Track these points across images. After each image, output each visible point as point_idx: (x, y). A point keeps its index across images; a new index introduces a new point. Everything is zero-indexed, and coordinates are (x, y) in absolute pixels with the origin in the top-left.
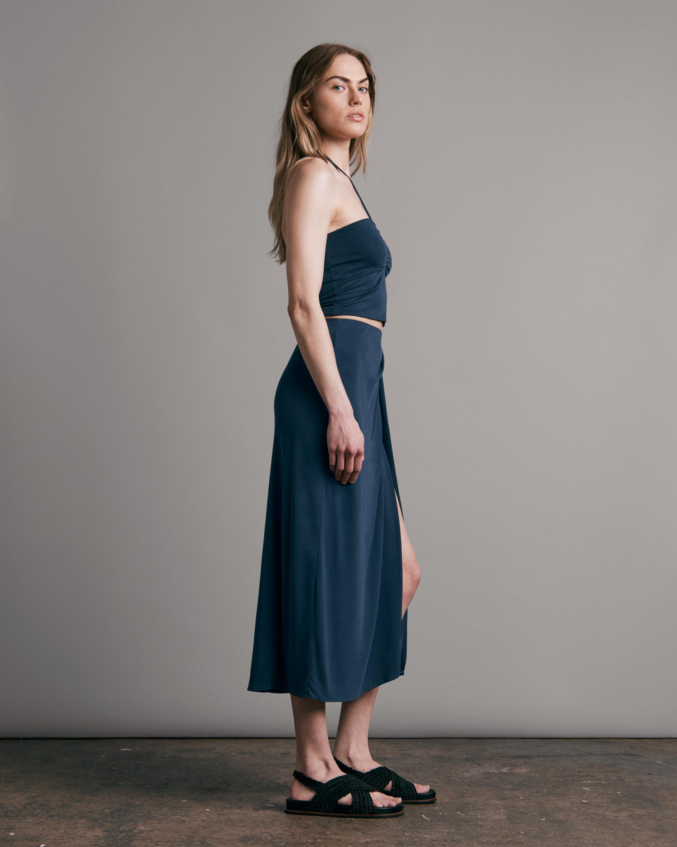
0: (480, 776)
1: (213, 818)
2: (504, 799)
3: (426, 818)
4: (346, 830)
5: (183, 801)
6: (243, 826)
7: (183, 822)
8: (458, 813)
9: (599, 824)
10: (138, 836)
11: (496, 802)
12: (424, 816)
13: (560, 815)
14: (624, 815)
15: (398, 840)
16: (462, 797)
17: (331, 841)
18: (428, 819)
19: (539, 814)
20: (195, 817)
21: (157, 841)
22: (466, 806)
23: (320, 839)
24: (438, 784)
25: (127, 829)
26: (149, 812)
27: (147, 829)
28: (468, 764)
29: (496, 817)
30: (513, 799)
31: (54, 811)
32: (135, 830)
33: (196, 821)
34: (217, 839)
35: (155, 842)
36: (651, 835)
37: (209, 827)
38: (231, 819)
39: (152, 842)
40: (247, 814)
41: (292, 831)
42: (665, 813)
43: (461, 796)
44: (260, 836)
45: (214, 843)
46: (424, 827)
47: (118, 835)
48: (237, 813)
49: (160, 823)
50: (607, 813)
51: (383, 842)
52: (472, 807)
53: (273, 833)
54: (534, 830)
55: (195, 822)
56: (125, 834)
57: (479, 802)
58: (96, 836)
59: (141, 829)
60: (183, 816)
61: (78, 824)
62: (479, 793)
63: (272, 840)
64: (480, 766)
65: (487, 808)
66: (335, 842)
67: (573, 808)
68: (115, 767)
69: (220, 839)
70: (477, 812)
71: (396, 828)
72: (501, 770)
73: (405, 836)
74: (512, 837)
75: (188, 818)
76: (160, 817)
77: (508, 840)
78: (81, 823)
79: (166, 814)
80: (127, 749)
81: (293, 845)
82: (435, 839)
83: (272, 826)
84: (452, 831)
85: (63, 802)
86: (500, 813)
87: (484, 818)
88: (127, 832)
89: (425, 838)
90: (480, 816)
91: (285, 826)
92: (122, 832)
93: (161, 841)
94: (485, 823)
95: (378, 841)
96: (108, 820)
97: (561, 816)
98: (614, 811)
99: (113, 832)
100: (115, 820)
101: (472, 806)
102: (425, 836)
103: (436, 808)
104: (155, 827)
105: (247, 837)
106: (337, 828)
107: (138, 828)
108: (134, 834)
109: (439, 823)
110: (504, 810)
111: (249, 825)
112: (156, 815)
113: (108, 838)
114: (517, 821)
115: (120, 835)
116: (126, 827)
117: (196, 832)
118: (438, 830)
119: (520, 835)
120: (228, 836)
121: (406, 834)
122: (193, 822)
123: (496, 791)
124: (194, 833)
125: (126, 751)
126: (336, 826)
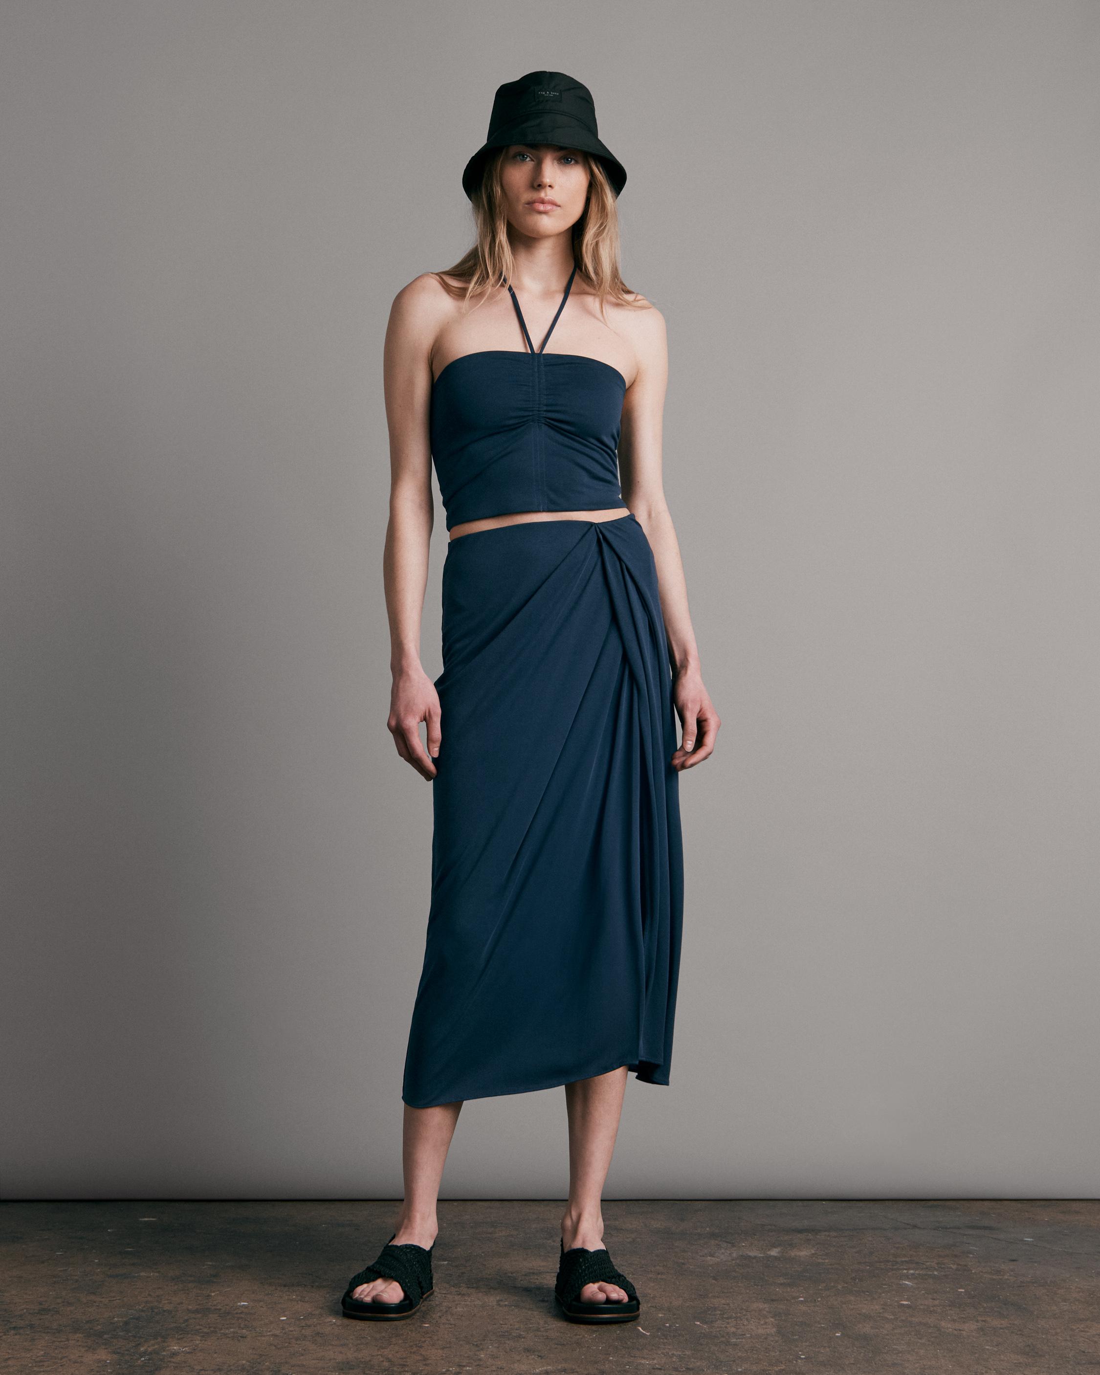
0: (734, 1262)
1: (291, 1331)
2: (772, 1300)
3: (644, 1332)
4: (512, 1351)
5: (242, 1303)
6: (342, 1345)
7: (243, 1337)
8: (696, 1323)
9: (929, 1341)
10: (168, 1361)
11: (761, 1306)
12: (640, 1329)
13: (865, 1327)
14: (970, 1327)
15: (597, 1369)
16: (703, 1297)
17: (486, 1370)
18: (647, 1333)
19: (830, 1326)
20: (263, 1331)
21: (201, 1370)
22: (710, 1312)
23: (469, 1367)
24: (664, 1277)
25: (150, 1349)
26: (187, 1321)
27: (184, 1350)
28: (713, 1242)
29: (760, 1331)
30: (787, 1300)
31: (22, 1320)
32: (164, 1351)
33: (264, 1336)
34: (299, 1366)
35: (198, 1371)
36: (1015, 1360)
37: (285, 1347)
38: (323, 1334)
39: (192, 1371)
41: (423, 1353)
42: (1039, 1324)
43: (701, 1295)
44: (370, 1361)
46: (641, 1348)
47: (136, 1359)
48: (332, 1323)
49: (205, 1341)
50: (943, 1324)
52: (720, 1314)
53: (390, 1356)
54: (822, 1353)
55: (263, 1338)
56: (147, 1357)
57: (731, 1305)
58: (99, 1361)
59: (174, 1349)
60: (243, 1329)
61: (70, 1342)
62: (732, 1290)
63: (390, 1367)
64: (733, 1245)
65: (744, 1315)
66: (494, 1371)
67: (886, 1315)
68: (130, 1248)
69: (303, 1366)
70: (728, 1323)
71: (594, 1348)
72: (768, 1253)
73: (610, 1361)
74: (785, 1363)
75: (251, 1331)
77: (779, 1368)
78: (74, 1340)
79: (214, 1325)
80: (149, 1217)
82: (659, 1367)
83: (391, 1344)
84: (687, 1353)
85: (41, 1304)
86: (766, 1323)
87: (739, 1332)
88: (151, 1353)
89: (643, 1364)
90: (733, 1329)
91: (411, 1344)
92: (143, 1354)
93: (207, 1371)
94: (741, 1340)
96: (119, 1334)
97: (866, 1328)
98: (954, 1321)
99: (127, 1354)
100: (130, 1334)
101: (719, 1312)
102: (643, 1362)
103: (660, 1315)
104: (197, 1346)
105: (348, 1363)
106: (498, 1348)
107: (169, 1348)
108: (161, 1357)
109: (665, 1341)
110: (772, 1319)
111: (352, 1344)
112: (198, 1327)
113: (120, 1365)
114: (795, 1337)
115: (139, 1359)
116: (148, 1347)
117: (264, 1355)
118: (664, 1351)
119: (800, 1361)
120: (317, 1361)
121: (611, 1358)
122: (259, 1338)
123: (759, 1287)
124: (261, 1355)
125: (147, 1221)
126: (496, 1345)
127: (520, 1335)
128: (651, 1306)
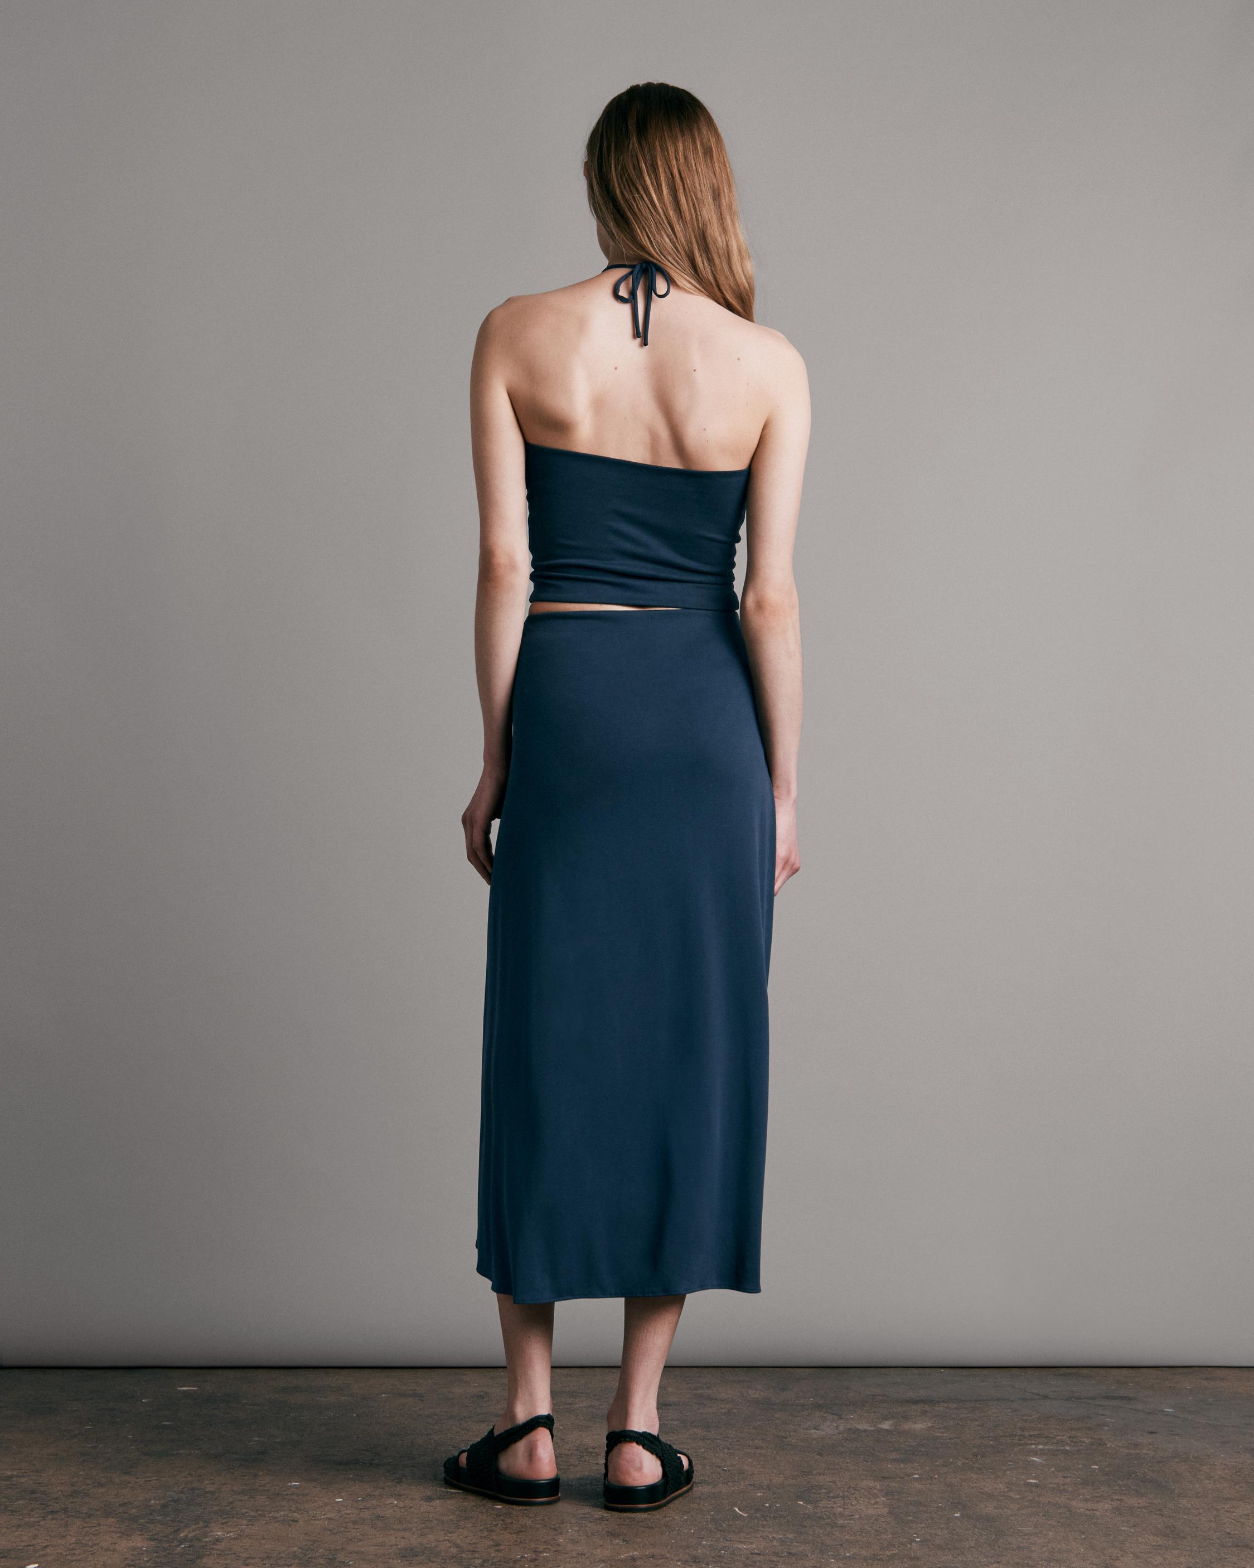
0: (841, 1435)
1: (349, 1514)
2: (884, 1478)
3: (741, 1513)
4: (594, 1535)
5: (293, 1483)
6: (405, 1530)
7: (295, 1521)
8: (799, 1503)
9: (1058, 1522)
10: (211, 1549)
11: (871, 1484)
12: (737, 1509)
13: (987, 1506)
14: (1104, 1506)
15: (689, 1554)
16: (807, 1474)
17: (566, 1556)
18: (744, 1515)
19: (949, 1506)
20: (316, 1514)
21: (248, 1558)
22: (814, 1491)
23: (547, 1553)
24: (763, 1452)
25: (190, 1535)
26: (231, 1503)
27: (228, 1535)
28: (818, 1414)
29: (870, 1511)
30: (900, 1477)
31: (57, 1503)
32: (206, 1537)
33: (318, 1520)
34: (356, 1553)
35: (244, 1559)
36: (1154, 1542)
37: (342, 1532)
38: (383, 1517)
39: (238, 1559)
40: (411, 1507)
41: (495, 1537)
42: (1180, 1504)
43: (805, 1472)
44: (436, 1546)
45: (352, 1561)
46: (736, 1530)
47: (175, 1546)
48: (394, 1505)
49: (252, 1525)
50: (1074, 1503)
51: (663, 1557)
52: (826, 1493)
53: (458, 1541)
54: (940, 1535)
55: (316, 1523)
56: (187, 1544)
57: (838, 1482)
58: (134, 1549)
59: (217, 1535)
60: (294, 1512)
61: (101, 1527)
62: (837, 1467)
63: (458, 1554)
64: (840, 1417)
65: (852, 1494)
66: (574, 1557)
67: (1011, 1494)
68: (168, 1421)
69: (362, 1553)
70: (835, 1503)
71: (685, 1531)
72: (880, 1426)
73: (704, 1546)
74: (899, 1547)
75: (303, 1514)
76: (253, 1514)
77: (892, 1552)
78: (106, 1525)
79: (262, 1509)
80: (189, 1387)
81: (497, 1564)
82: (758, 1552)
83: (459, 1528)
84: (789, 1537)
85: (73, 1485)
86: (876, 1503)
87: (847, 1512)
88: (191, 1540)
89: (740, 1549)
90: (840, 1509)
91: (481, 1528)
92: (182, 1541)
93: (255, 1558)
94: (849, 1522)
95: (653, 1556)
96: (156, 1518)
97: (989, 1508)
98: (1086, 1500)
99: (165, 1541)
100: (168, 1518)
101: (825, 1491)
102: (740, 1546)
103: (759, 1494)
104: (242, 1531)
105: (412, 1549)
106: (578, 1531)
107: (212, 1534)
108: (204, 1544)
109: (765, 1523)
110: (884, 1499)
111: (416, 1528)
112: (245, 1510)
113: (157, 1553)
114: (909, 1518)
115: (179, 1546)
116: (189, 1532)
117: (317, 1541)
118: (764, 1534)
119: (914, 1544)
120: (377, 1547)
121: (705, 1542)
122: (312, 1522)
123: (869, 1463)
124: (314, 1541)
125: (187, 1390)
126: (577, 1528)
127: (603, 1517)
128: (748, 1484)
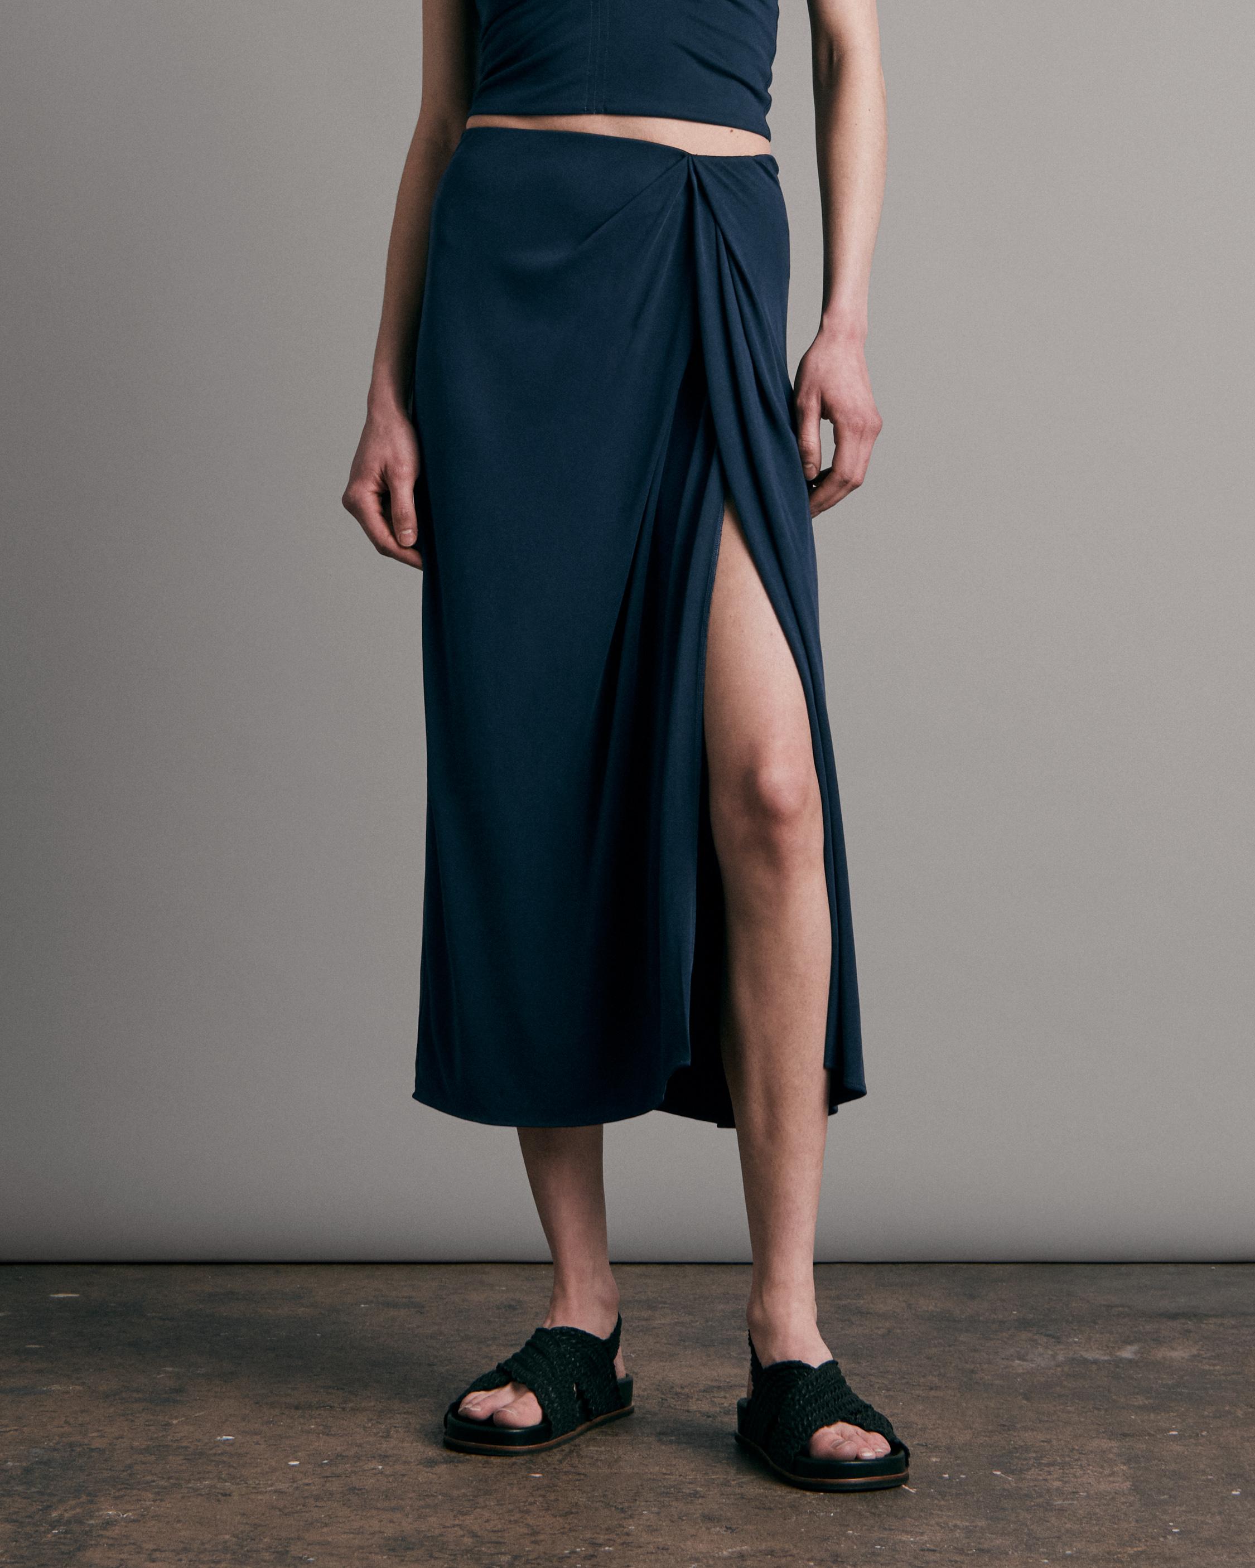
0: (1059, 1369)
1: (308, 1485)
2: (1124, 1435)
5: (224, 1437)
6: (393, 1509)
7: (226, 1495)
8: (995, 1473)
10: (98, 1536)
11: (1105, 1444)
15: (827, 1550)
16: (1006, 1428)
17: (640, 1551)
18: (911, 1490)
19: (1223, 1479)
20: (259, 1484)
21: (155, 1550)
22: (1018, 1455)
23: (610, 1547)
24: (942, 1394)
25: (67, 1515)
26: (130, 1466)
27: (125, 1516)
28: (1024, 1335)
29: (1102, 1487)
30: (1149, 1434)
32: (92, 1517)
33: (261, 1493)
34: (319, 1543)
35: (148, 1552)
38: (361, 1489)
39: (139, 1553)
40: (403, 1475)
41: (531, 1522)
43: (1004, 1426)
44: (441, 1535)
45: (312, 1557)
46: (900, 1514)
47: (44, 1532)
48: (377, 1472)
49: (161, 1500)
51: (786, 1553)
52: (1036, 1458)
53: (476, 1528)
54: (1209, 1523)
55: (260, 1497)
56: (62, 1529)
57: (1054, 1442)
59: (108, 1515)
60: (226, 1481)
62: (1055, 1417)
63: (475, 1547)
64: (1058, 1340)
65: (1076, 1460)
66: (652, 1553)
68: (34, 1344)
69: (328, 1543)
70: (1049, 1473)
72: (1118, 1354)
73: (848, 1538)
74: (1146, 1541)
75: (238, 1484)
76: (163, 1483)
77: (1135, 1549)
79: (177, 1475)
80: (66, 1292)
81: (533, 1562)
82: (932, 1548)
83: (476, 1508)
84: (979, 1524)
86: (1113, 1474)
87: (1068, 1488)
88: (69, 1522)
89: (904, 1542)
90: (1057, 1483)
91: (510, 1507)
92: (56, 1523)
93: (165, 1551)
94: (1071, 1502)
95: (772, 1553)
96: (14, 1489)
99: (29, 1523)
100: (33, 1490)
101: (1034, 1455)
102: (904, 1538)
103: (934, 1460)
104: (147, 1509)
105: (404, 1539)
106: (658, 1513)
107: (101, 1513)
108: (87, 1529)
109: (943, 1503)
110: (1125, 1468)
111: (411, 1506)
112: (149, 1478)
113: (16, 1541)
114: (1162, 1497)
115: (49, 1531)
116: (66, 1510)
117: (260, 1525)
118: (941, 1520)
119: (1170, 1537)
120: (352, 1535)
121: (851, 1532)
122: (253, 1496)
123: (1103, 1412)
124: (256, 1526)
125: (64, 1298)
126: (655, 1509)
127: (697, 1492)
128: (918, 1444)
